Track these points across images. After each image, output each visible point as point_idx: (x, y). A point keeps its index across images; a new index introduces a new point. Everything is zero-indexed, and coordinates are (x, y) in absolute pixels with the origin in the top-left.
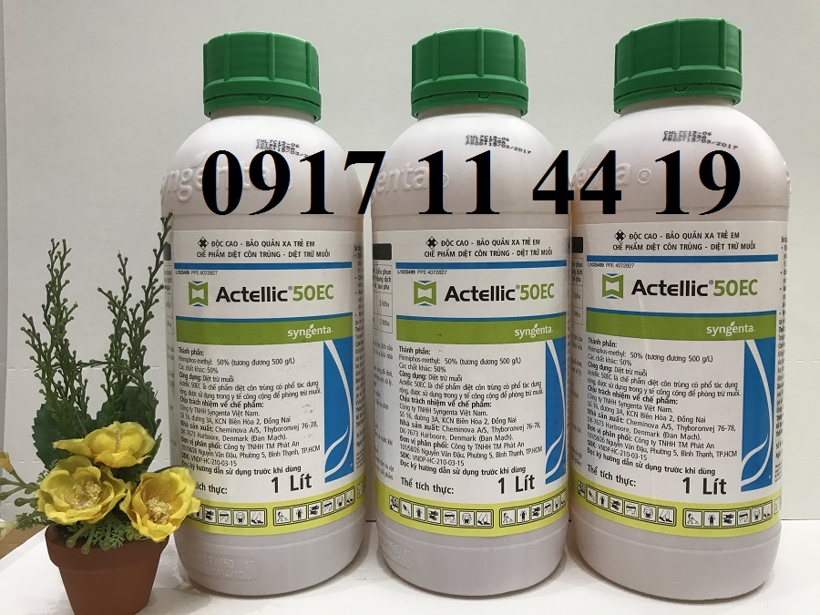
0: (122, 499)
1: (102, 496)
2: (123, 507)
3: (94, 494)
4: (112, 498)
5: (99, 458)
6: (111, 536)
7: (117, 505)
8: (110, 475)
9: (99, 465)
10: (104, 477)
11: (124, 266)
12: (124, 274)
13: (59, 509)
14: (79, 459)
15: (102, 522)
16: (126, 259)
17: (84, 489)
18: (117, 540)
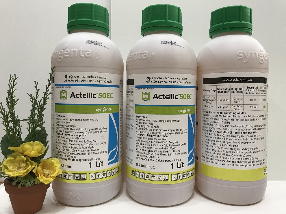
0: (34, 168)
1: (26, 167)
2: (34, 171)
3: (23, 166)
4: (30, 168)
5: (25, 153)
6: (29, 182)
7: (32, 171)
8: (29, 159)
9: (26, 156)
10: (27, 160)
11: (37, 85)
12: (36, 88)
13: (10, 171)
14: (18, 154)
15: (26, 177)
16: (38, 83)
17: (19, 165)
18: (31, 183)
